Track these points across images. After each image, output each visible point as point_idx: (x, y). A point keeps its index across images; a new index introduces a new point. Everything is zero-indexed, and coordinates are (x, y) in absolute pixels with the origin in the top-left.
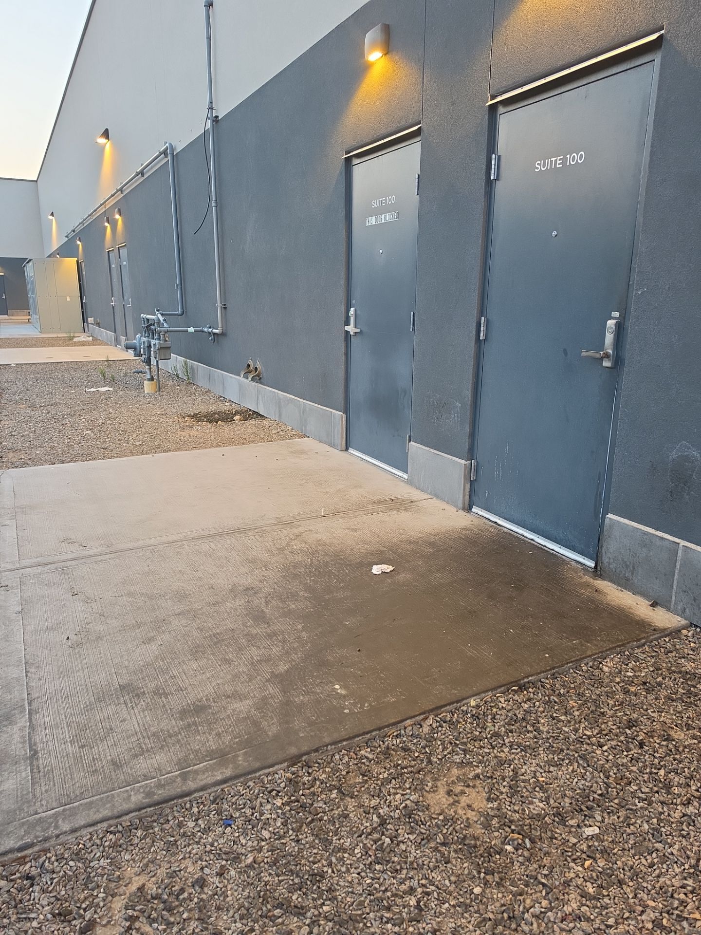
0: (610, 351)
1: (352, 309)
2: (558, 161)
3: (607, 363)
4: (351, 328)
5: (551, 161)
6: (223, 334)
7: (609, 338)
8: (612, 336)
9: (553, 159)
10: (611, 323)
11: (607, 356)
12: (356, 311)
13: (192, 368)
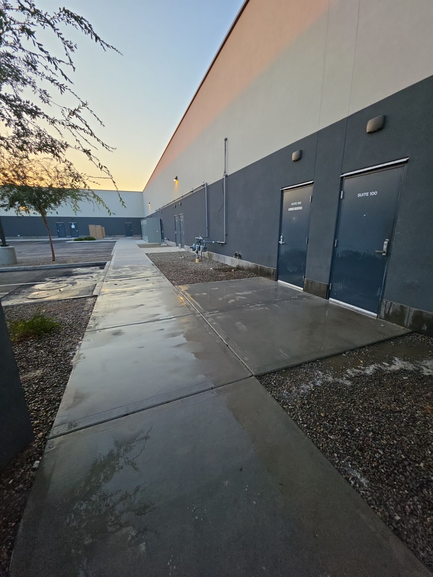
0: (385, 251)
1: (282, 236)
2: (367, 194)
3: (384, 254)
4: (281, 242)
5: (364, 194)
6: (225, 243)
7: (385, 247)
8: (386, 246)
9: (365, 193)
10: (386, 242)
11: (384, 252)
12: (283, 237)
13: (211, 254)
